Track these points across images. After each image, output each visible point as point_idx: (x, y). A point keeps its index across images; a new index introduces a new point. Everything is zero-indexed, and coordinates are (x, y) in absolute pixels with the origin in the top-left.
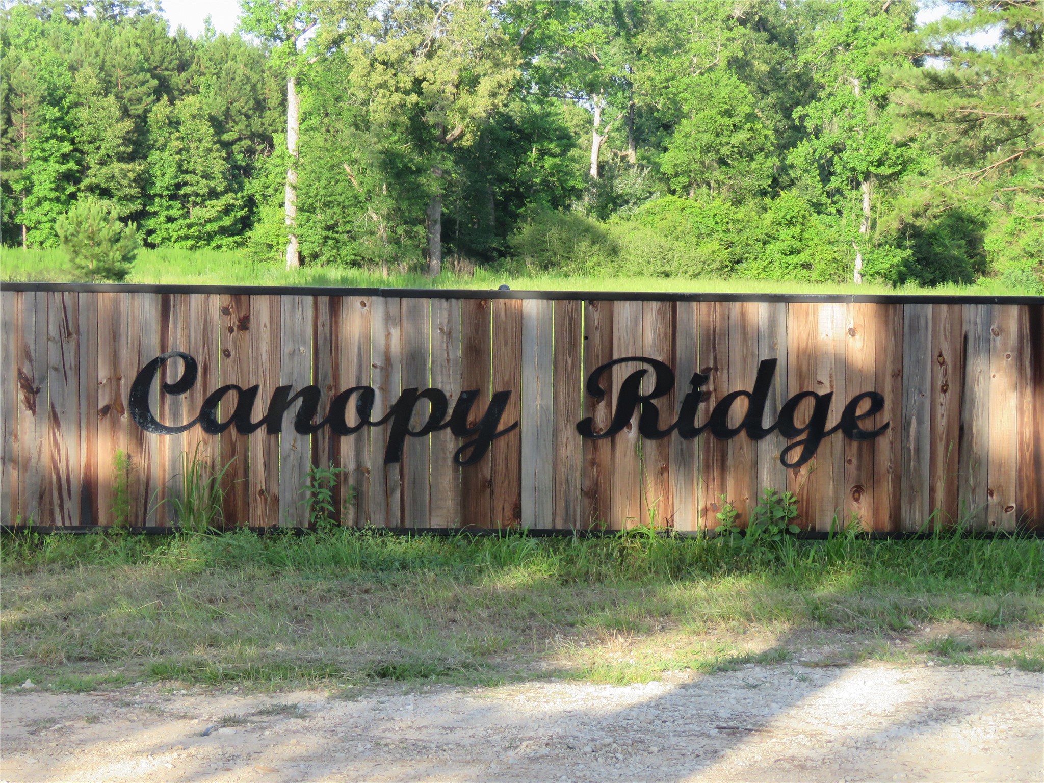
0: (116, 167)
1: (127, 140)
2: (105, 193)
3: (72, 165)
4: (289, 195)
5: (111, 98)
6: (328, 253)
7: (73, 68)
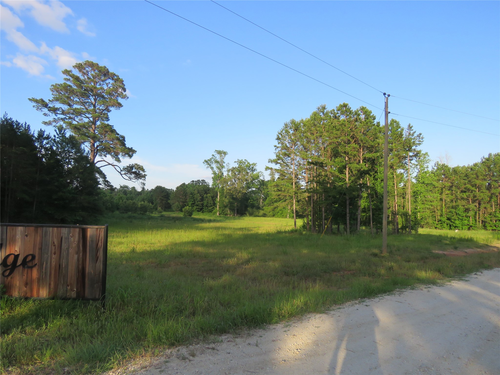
0: (199, 202)
1: (200, 199)
2: (198, 206)
3: (193, 202)
4: (218, 206)
5: (199, 194)
6: (222, 213)
7: (194, 190)
